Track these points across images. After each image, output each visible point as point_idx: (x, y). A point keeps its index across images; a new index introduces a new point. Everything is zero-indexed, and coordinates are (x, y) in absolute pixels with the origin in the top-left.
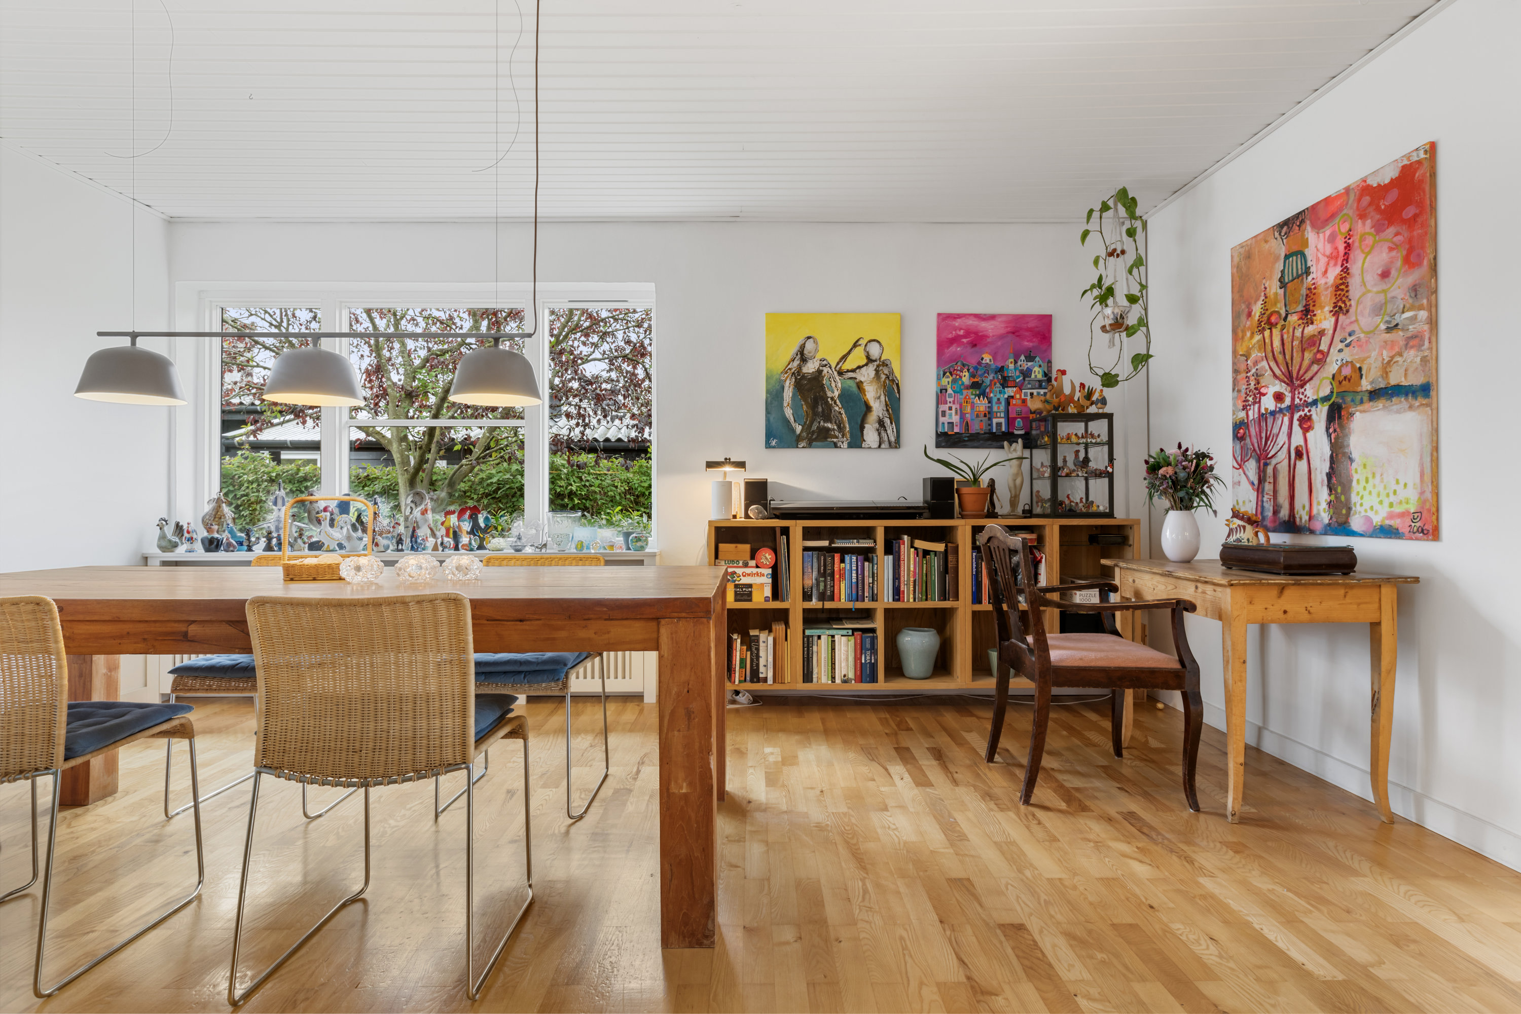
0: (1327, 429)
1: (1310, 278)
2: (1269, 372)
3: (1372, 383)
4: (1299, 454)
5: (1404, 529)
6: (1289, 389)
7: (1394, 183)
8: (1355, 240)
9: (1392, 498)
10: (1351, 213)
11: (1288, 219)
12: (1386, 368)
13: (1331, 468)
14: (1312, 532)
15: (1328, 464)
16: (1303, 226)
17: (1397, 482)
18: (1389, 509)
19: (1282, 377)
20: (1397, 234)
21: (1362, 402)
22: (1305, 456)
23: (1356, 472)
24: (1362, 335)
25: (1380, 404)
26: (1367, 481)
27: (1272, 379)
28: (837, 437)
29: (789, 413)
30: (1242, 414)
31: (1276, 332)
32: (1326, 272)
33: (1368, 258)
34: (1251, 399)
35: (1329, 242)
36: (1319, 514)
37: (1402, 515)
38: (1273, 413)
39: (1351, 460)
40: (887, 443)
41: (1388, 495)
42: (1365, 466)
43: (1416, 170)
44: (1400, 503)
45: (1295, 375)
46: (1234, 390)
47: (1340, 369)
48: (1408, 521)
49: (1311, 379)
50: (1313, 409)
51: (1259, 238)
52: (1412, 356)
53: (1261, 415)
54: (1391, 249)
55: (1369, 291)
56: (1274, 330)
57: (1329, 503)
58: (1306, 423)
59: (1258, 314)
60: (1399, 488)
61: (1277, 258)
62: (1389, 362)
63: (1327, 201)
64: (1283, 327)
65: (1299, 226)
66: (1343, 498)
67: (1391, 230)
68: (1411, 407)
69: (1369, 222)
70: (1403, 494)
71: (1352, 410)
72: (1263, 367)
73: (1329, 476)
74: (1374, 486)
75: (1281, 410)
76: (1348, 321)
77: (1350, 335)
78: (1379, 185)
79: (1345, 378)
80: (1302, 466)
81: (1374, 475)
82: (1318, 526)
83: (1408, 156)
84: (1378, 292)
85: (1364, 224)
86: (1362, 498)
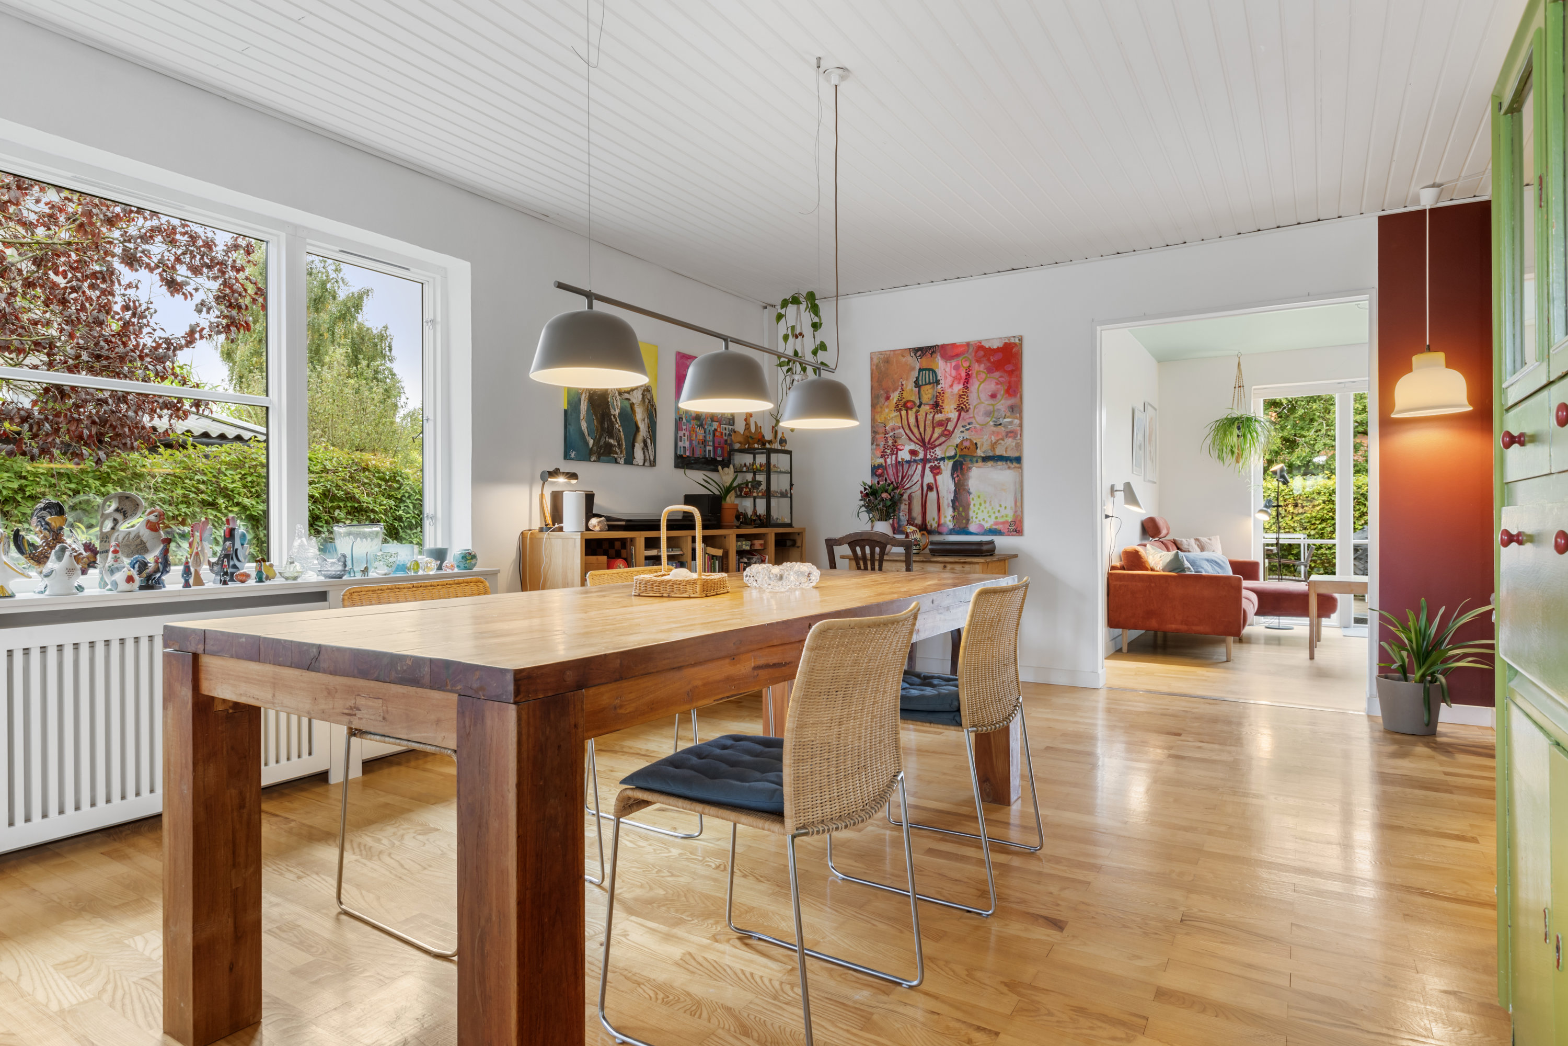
0: (952, 475)
1: (939, 386)
2: (905, 436)
3: (984, 452)
4: (930, 488)
5: (1005, 530)
6: (922, 449)
7: (998, 350)
8: (974, 373)
9: (997, 514)
10: (970, 357)
11: (923, 348)
12: (993, 446)
13: (955, 496)
14: (940, 533)
15: (953, 495)
16: (934, 355)
17: (1001, 506)
18: (995, 520)
19: (917, 441)
20: (1001, 377)
21: (977, 462)
22: (935, 489)
23: (973, 499)
24: (978, 426)
25: (990, 464)
26: (980, 505)
27: (908, 441)
28: (617, 454)
29: (584, 425)
30: (882, 461)
31: (912, 414)
32: (952, 386)
33: (982, 385)
34: (889, 451)
35: (954, 369)
36: (945, 523)
37: (1003, 523)
38: (908, 462)
39: (970, 493)
40: (648, 461)
41: (994, 513)
42: (979, 497)
43: (1013, 348)
44: (1002, 517)
45: (927, 440)
46: (872, 444)
47: (962, 442)
48: (1007, 526)
49: (940, 445)
50: (942, 463)
51: (897, 352)
52: (1009, 442)
53: (897, 463)
54: (997, 384)
55: (983, 403)
56: (910, 412)
57: (953, 517)
58: (936, 471)
59: (895, 400)
60: (1002, 509)
61: (913, 369)
62: (995, 443)
63: (953, 345)
64: (917, 412)
65: (931, 354)
66: (963, 514)
67: (997, 374)
68: (1009, 468)
69: (982, 365)
70: (1003, 512)
71: (970, 465)
72: (900, 433)
73: (953, 501)
74: (985, 508)
75: (915, 461)
76: (968, 416)
77: (969, 424)
78: (990, 348)
79: (965, 447)
80: (932, 496)
81: (985, 502)
82: (945, 530)
83: (1009, 338)
84: (989, 405)
85: (979, 366)
86: (977, 514)
